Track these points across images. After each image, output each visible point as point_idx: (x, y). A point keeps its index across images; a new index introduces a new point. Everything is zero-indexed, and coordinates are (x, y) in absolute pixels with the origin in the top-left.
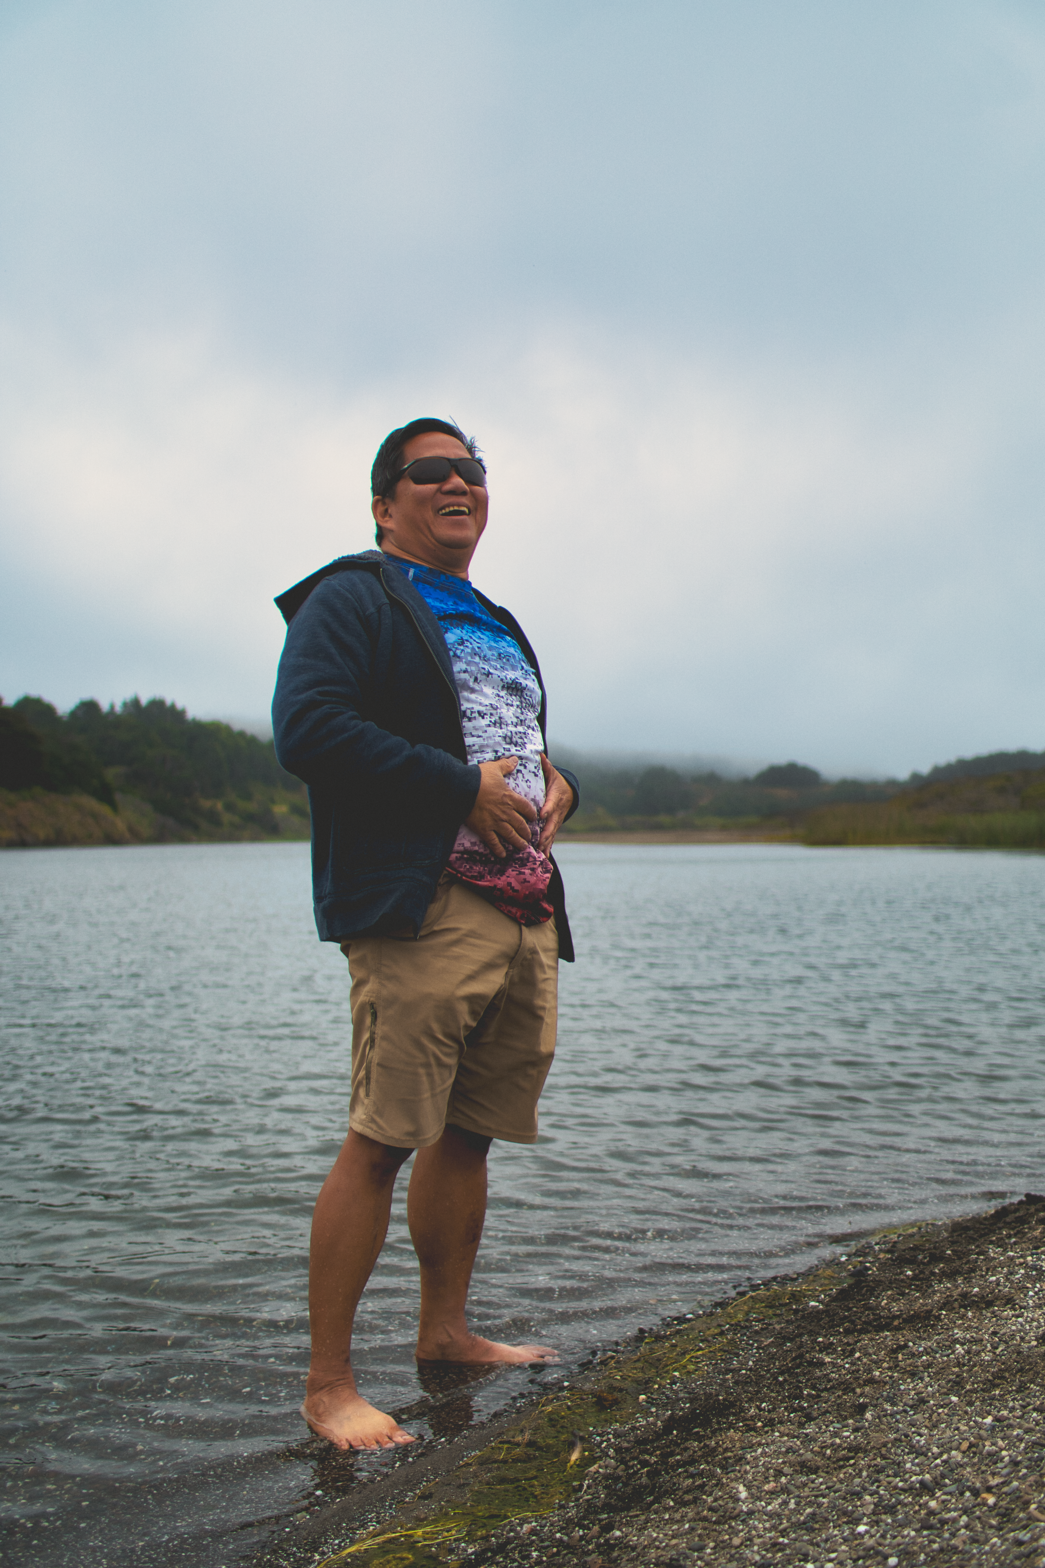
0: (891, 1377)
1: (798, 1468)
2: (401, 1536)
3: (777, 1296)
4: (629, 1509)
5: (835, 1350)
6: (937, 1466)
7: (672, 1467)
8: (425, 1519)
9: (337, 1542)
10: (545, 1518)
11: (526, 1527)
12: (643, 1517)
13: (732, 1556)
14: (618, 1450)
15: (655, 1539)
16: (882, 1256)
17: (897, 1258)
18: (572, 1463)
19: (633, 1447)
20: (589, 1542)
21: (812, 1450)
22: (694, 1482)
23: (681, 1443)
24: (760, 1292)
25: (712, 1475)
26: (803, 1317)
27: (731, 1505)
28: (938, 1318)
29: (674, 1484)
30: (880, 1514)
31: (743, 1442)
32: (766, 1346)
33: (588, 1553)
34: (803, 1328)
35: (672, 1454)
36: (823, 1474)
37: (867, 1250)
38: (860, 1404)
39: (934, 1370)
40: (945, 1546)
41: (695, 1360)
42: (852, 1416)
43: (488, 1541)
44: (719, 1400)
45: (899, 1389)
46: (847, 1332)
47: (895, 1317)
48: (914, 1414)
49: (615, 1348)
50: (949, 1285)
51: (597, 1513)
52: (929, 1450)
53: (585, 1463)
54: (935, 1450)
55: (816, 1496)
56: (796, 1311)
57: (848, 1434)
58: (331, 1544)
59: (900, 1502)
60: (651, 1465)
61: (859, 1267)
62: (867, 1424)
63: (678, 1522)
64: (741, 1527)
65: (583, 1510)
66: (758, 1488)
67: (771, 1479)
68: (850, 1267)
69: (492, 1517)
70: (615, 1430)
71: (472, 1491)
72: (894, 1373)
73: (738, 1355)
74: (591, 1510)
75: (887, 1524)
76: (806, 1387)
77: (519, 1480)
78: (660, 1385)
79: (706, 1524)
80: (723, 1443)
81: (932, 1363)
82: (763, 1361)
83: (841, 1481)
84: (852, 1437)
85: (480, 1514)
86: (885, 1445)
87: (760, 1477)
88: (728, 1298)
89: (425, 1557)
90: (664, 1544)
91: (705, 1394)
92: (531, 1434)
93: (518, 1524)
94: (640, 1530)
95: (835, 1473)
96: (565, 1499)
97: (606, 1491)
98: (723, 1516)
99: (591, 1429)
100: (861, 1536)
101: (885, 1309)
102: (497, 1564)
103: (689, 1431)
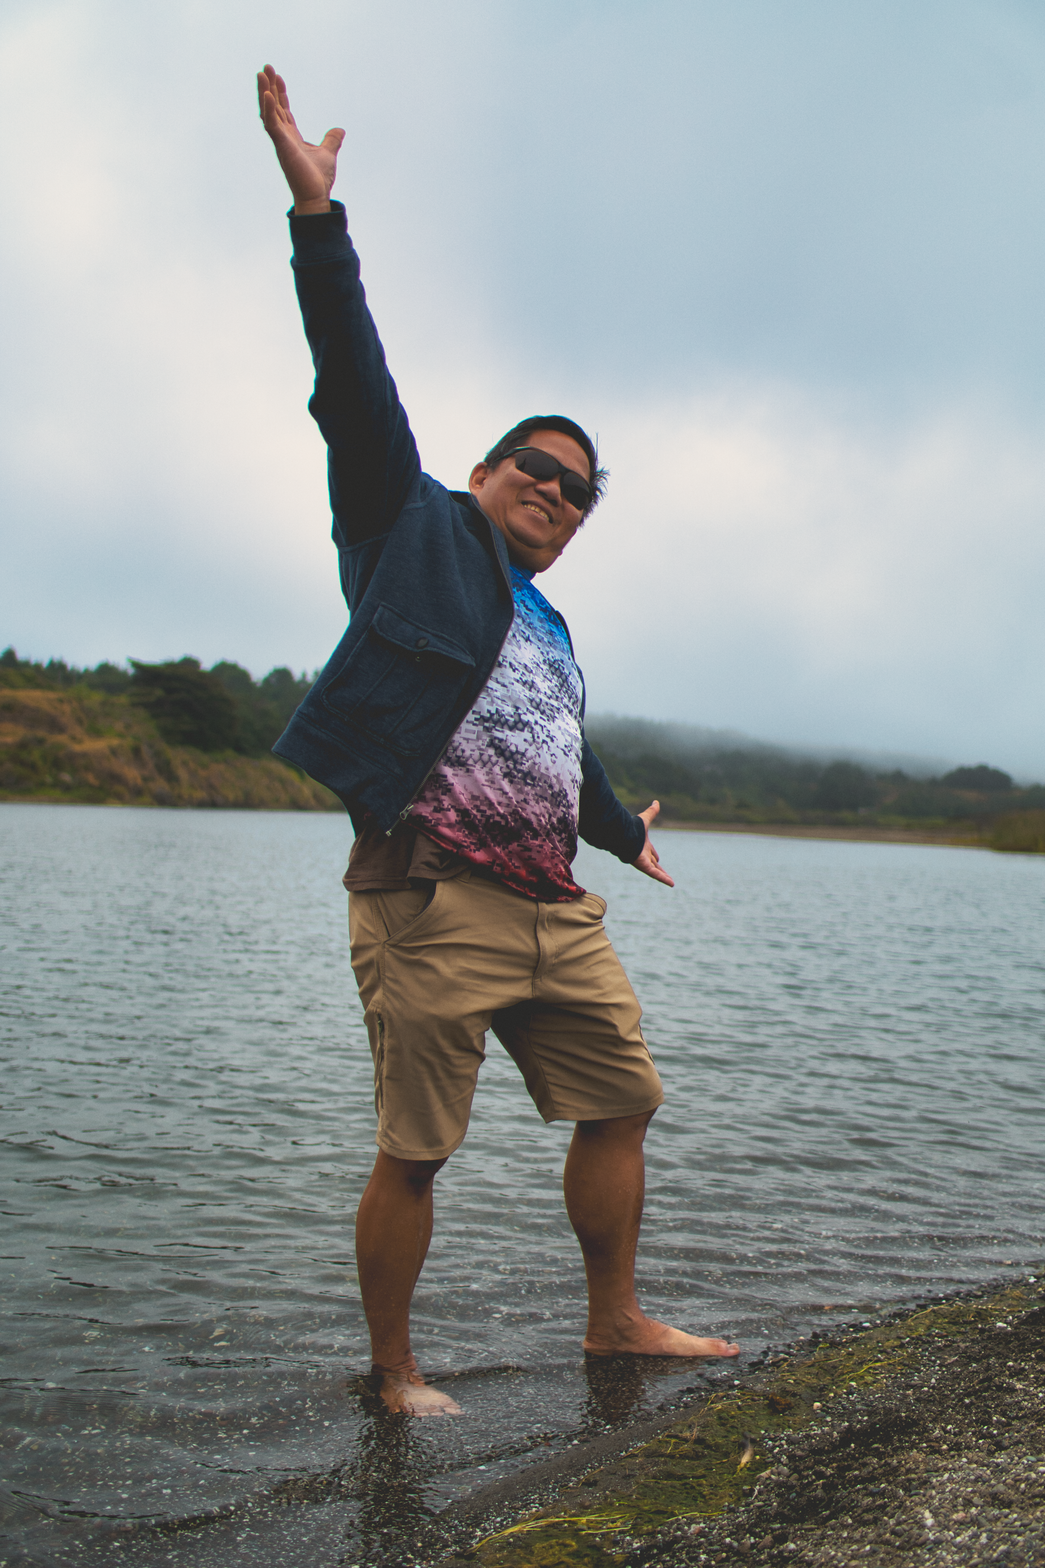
1: (989, 1500)
2: (565, 1522)
3: (960, 1313)
4: (803, 1521)
5: (1027, 1376)
7: (849, 1482)
8: (590, 1507)
9: (499, 1519)
10: (714, 1520)
11: (694, 1527)
12: (819, 1532)
14: (792, 1457)
15: (833, 1557)
18: (742, 1465)
19: (808, 1456)
20: (760, 1551)
21: (1004, 1482)
22: (874, 1501)
23: (858, 1458)
24: (942, 1306)
25: (895, 1496)
26: (989, 1337)
27: (916, 1531)
29: (853, 1501)
31: (928, 1464)
32: (949, 1364)
33: (761, 1563)
34: (990, 1349)
35: (849, 1468)
36: (1018, 1510)
41: (874, 1372)
43: (654, 1537)
44: (901, 1417)
46: (1040, 1359)
49: (787, 1349)
51: (769, 1521)
53: (756, 1467)
55: (1011, 1533)
56: (982, 1331)
58: (493, 1521)
60: (827, 1477)
63: (857, 1542)
64: (927, 1556)
65: (754, 1517)
66: (946, 1516)
67: (960, 1508)
68: (1040, 1289)
69: (658, 1512)
70: (788, 1436)
71: (638, 1483)
73: (919, 1371)
74: (762, 1518)
76: (996, 1412)
77: (687, 1478)
78: (836, 1394)
79: (889, 1548)
80: (906, 1463)
82: (947, 1380)
83: (1038, 1520)
85: (646, 1508)
87: (947, 1505)
88: (908, 1310)
89: (589, 1547)
90: (843, 1564)
91: (884, 1408)
92: (700, 1431)
93: (686, 1523)
94: (816, 1545)
95: (1031, 1510)
96: (735, 1502)
97: (778, 1499)
98: (908, 1542)
99: (763, 1432)
102: (664, 1562)
103: (868, 1446)
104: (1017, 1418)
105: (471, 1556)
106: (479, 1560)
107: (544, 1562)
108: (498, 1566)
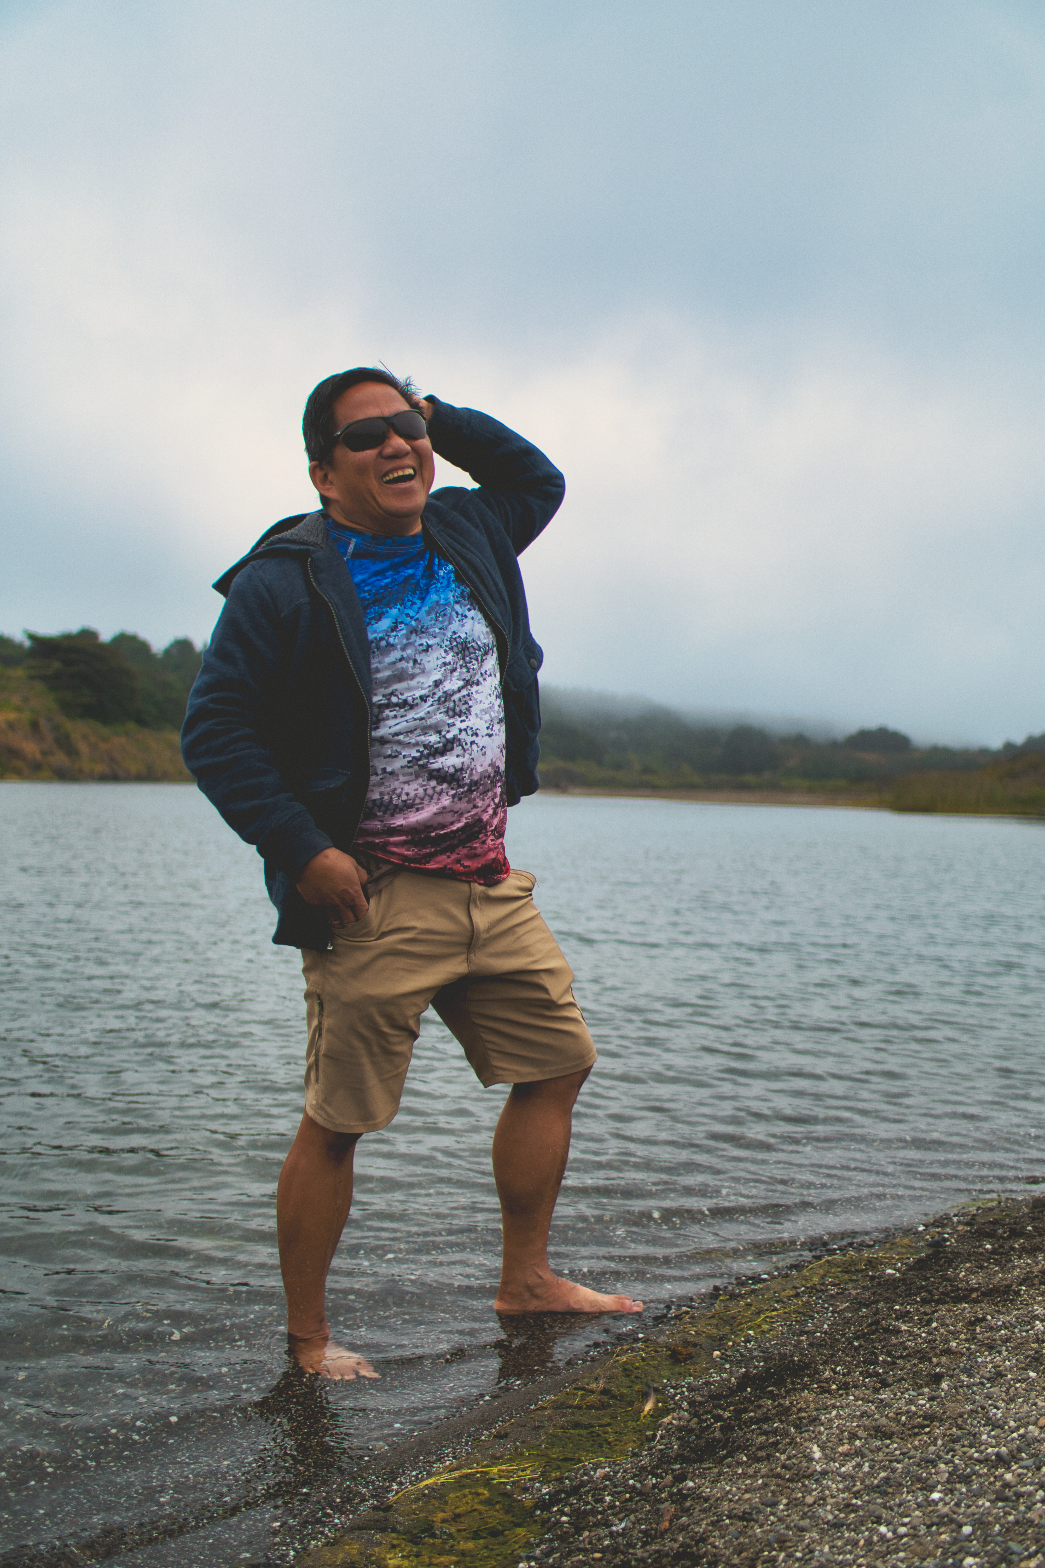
0: (968, 1349)
1: (873, 1432)
2: (477, 1472)
3: (853, 1263)
4: (701, 1461)
5: (912, 1319)
6: (1013, 1439)
7: (745, 1423)
8: (501, 1457)
9: (414, 1473)
10: (618, 1465)
11: (600, 1472)
12: (716, 1470)
13: (805, 1514)
14: (692, 1403)
15: (729, 1492)
17: (976, 1231)
18: (645, 1413)
19: (707, 1401)
20: (661, 1491)
21: (887, 1416)
22: (767, 1440)
23: (755, 1401)
24: (836, 1257)
25: (786, 1434)
26: (879, 1284)
27: (805, 1464)
28: (1017, 1293)
29: (748, 1440)
30: (955, 1483)
31: (818, 1403)
32: (841, 1310)
33: (662, 1501)
34: (880, 1294)
35: (746, 1410)
36: (898, 1440)
37: (946, 1221)
38: (936, 1374)
39: (1012, 1345)
40: (1021, 1519)
41: (771, 1321)
42: (927, 1385)
43: (562, 1483)
44: (794, 1361)
45: (976, 1362)
46: (924, 1302)
47: (973, 1290)
48: (991, 1387)
49: (689, 1303)
50: (1029, 1261)
51: (670, 1463)
52: (1006, 1423)
53: (658, 1414)
54: (1012, 1423)
55: (891, 1461)
56: (872, 1278)
57: (924, 1402)
58: (409, 1475)
59: (974, 1473)
60: (724, 1420)
61: (936, 1238)
62: (943, 1393)
63: (751, 1477)
64: (814, 1486)
65: (656, 1459)
66: (832, 1449)
67: (845, 1441)
68: (928, 1237)
69: (566, 1460)
70: (689, 1384)
71: (546, 1433)
72: (971, 1344)
73: (812, 1318)
74: (664, 1459)
75: (961, 1494)
76: (882, 1353)
77: (593, 1426)
78: (734, 1342)
79: (780, 1481)
80: (798, 1403)
81: (1011, 1338)
82: (838, 1325)
83: (916, 1448)
84: (928, 1405)
85: (555, 1456)
86: (961, 1415)
87: (834, 1439)
88: (804, 1261)
89: (500, 1494)
90: (737, 1497)
91: (779, 1354)
92: (606, 1382)
93: (592, 1469)
94: (713, 1483)
95: (910, 1440)
96: (638, 1447)
97: (679, 1442)
98: (797, 1475)
99: (665, 1381)
100: (935, 1503)
101: (963, 1281)
102: (571, 1505)
103: (763, 1389)
104: (901, 1357)
105: (389, 1508)
106: (396, 1511)
107: (458, 1511)
108: (414, 1516)
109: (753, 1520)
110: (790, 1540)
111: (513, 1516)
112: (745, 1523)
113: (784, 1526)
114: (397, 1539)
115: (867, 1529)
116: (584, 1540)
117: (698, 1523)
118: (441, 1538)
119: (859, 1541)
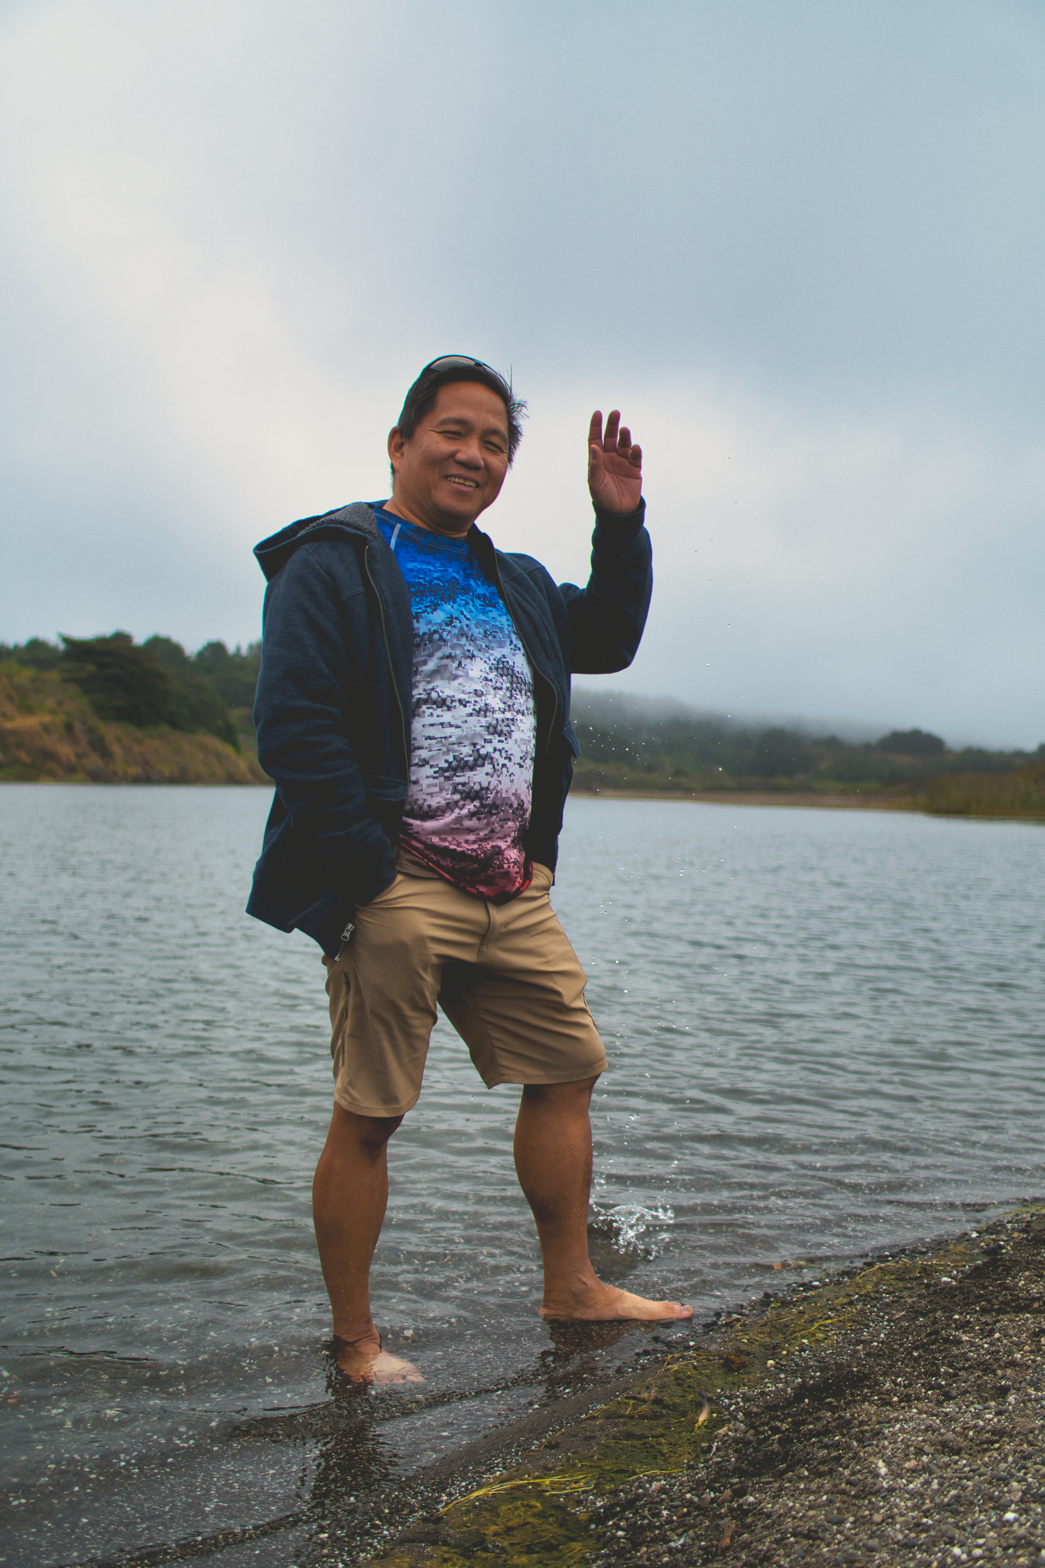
0: (1034, 1361)
1: (939, 1447)
2: (529, 1484)
3: (906, 1270)
4: (760, 1475)
5: (972, 1328)
7: (804, 1435)
8: (553, 1468)
9: (464, 1484)
10: (674, 1477)
11: (655, 1485)
12: (777, 1485)
13: (874, 1532)
14: (748, 1414)
15: (791, 1508)
16: (1016, 1235)
17: (1033, 1239)
18: (700, 1423)
19: (763, 1412)
20: (720, 1506)
21: (953, 1431)
22: (829, 1453)
23: (812, 1413)
24: (889, 1264)
25: (849, 1448)
26: (935, 1292)
27: (870, 1480)
29: (808, 1454)
30: (1029, 1502)
31: (879, 1415)
32: (897, 1319)
33: (721, 1517)
34: (936, 1303)
35: (804, 1422)
36: (967, 1456)
37: (999, 1228)
38: (1002, 1387)
41: (825, 1329)
42: (993, 1399)
43: (617, 1496)
44: (853, 1371)
46: (984, 1311)
47: (1034, 1299)
49: (740, 1311)
51: (728, 1476)
53: (714, 1424)
55: (960, 1478)
56: (928, 1286)
57: (991, 1416)
58: (458, 1486)
60: (782, 1432)
61: (992, 1245)
62: (1011, 1407)
63: (813, 1492)
64: (882, 1504)
65: (713, 1472)
66: (898, 1465)
67: (912, 1456)
68: (983, 1244)
69: (620, 1471)
70: (744, 1394)
71: (598, 1444)
72: (1036, 1357)
73: (868, 1326)
74: (721, 1473)
75: (1037, 1514)
76: (943, 1364)
77: (646, 1437)
78: (788, 1351)
79: (845, 1498)
80: (859, 1416)
82: (895, 1334)
83: (986, 1465)
84: (995, 1420)
85: (608, 1468)
86: (1032, 1431)
87: (899, 1454)
88: (855, 1268)
89: (553, 1507)
90: (801, 1514)
91: (836, 1363)
92: (657, 1391)
93: (647, 1481)
94: (774, 1497)
95: (979, 1456)
96: (694, 1459)
97: (736, 1455)
98: (863, 1491)
99: (719, 1391)
100: (1010, 1523)
101: (1023, 1290)
102: (627, 1519)
103: (821, 1400)
104: (964, 1368)
105: (439, 1520)
106: (446, 1523)
107: (510, 1524)
108: (465, 1529)
109: (819, 1538)
110: (859, 1561)
111: (567, 1530)
112: (811, 1541)
113: (851, 1546)
114: (448, 1552)
115: (940, 1551)
116: (642, 1556)
117: (760, 1541)
118: (493, 1552)
119: (932, 1562)
